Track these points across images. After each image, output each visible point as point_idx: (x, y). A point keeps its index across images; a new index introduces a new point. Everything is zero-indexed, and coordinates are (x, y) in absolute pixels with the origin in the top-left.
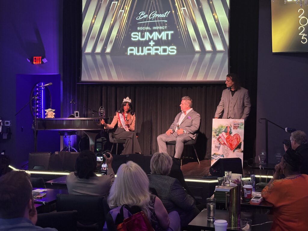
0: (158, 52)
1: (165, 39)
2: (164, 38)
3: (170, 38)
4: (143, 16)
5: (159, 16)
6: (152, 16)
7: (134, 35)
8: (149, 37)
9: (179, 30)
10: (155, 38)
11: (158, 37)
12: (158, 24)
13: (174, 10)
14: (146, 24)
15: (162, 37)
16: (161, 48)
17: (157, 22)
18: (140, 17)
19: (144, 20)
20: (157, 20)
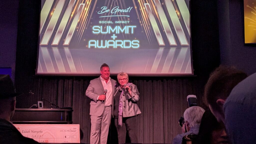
1: (128, 33)
5: (121, 11)
7: (95, 28)
8: (111, 31)
9: (142, 25)
10: (118, 32)
11: (120, 31)
12: (120, 19)
13: (137, 6)
14: (108, 18)
15: (124, 31)
16: (123, 41)
17: (120, 17)
18: (101, 12)
19: (105, 14)
20: (119, 14)
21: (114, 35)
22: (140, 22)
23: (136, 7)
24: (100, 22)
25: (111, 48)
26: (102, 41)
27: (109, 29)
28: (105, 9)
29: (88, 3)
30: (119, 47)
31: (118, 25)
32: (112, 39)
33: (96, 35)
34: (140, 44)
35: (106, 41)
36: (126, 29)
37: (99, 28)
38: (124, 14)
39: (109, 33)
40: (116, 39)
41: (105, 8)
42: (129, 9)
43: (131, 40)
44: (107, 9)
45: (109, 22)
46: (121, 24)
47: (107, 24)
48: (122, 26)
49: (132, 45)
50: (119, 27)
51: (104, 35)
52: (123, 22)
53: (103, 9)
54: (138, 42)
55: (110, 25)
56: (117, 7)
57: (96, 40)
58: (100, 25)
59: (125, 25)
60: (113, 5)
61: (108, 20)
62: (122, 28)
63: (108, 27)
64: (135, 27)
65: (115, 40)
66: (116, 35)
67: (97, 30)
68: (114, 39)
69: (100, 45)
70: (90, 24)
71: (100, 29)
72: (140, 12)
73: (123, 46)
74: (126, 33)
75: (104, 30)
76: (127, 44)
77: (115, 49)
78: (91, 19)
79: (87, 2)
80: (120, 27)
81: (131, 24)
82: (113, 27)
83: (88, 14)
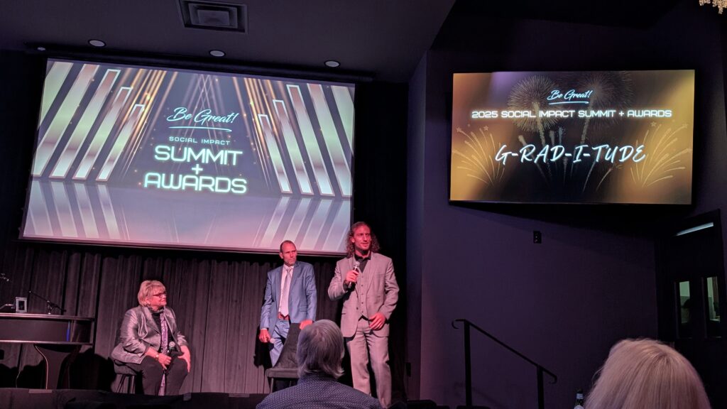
0: (210, 187)
1: (225, 163)
2: (224, 161)
3: (234, 163)
4: (182, 115)
5: (215, 119)
6: (200, 118)
7: (161, 150)
8: (192, 157)
9: (254, 149)
10: (205, 160)
11: (210, 159)
12: (212, 135)
13: (247, 113)
14: (187, 131)
15: (219, 160)
16: (215, 179)
17: (211, 131)
18: (175, 117)
19: (183, 123)
20: (210, 126)
21: (198, 165)
22: (252, 144)
23: (245, 115)
24: (171, 139)
25: (190, 189)
26: (172, 176)
27: (188, 153)
28: (182, 113)
29: (148, 98)
30: (205, 190)
31: (207, 146)
32: (193, 173)
33: (160, 162)
34: (248, 185)
35: (181, 176)
36: (223, 156)
37: (169, 149)
38: (219, 125)
39: (189, 160)
40: (201, 174)
41: (182, 111)
42: (232, 117)
43: (232, 178)
44: (187, 114)
45: (190, 140)
46: (214, 145)
47: (185, 144)
48: (215, 150)
49: (232, 187)
50: (208, 151)
51: (177, 164)
52: (217, 142)
53: (179, 113)
54: (245, 182)
55: (190, 145)
56: (208, 111)
57: (161, 173)
58: (170, 144)
59: (221, 147)
60: (200, 106)
61: (188, 136)
62: (215, 153)
63: (186, 149)
64: (241, 153)
65: (198, 176)
66: (202, 165)
67: (163, 153)
68: (197, 173)
69: (167, 182)
70: (149, 141)
71: (170, 152)
72: (252, 124)
73: (214, 187)
74: (221, 163)
75: (179, 154)
76: (223, 185)
77: (198, 192)
78: (152, 131)
79: (146, 96)
80: (211, 150)
81: (233, 147)
82: (197, 150)
83: (148, 121)
